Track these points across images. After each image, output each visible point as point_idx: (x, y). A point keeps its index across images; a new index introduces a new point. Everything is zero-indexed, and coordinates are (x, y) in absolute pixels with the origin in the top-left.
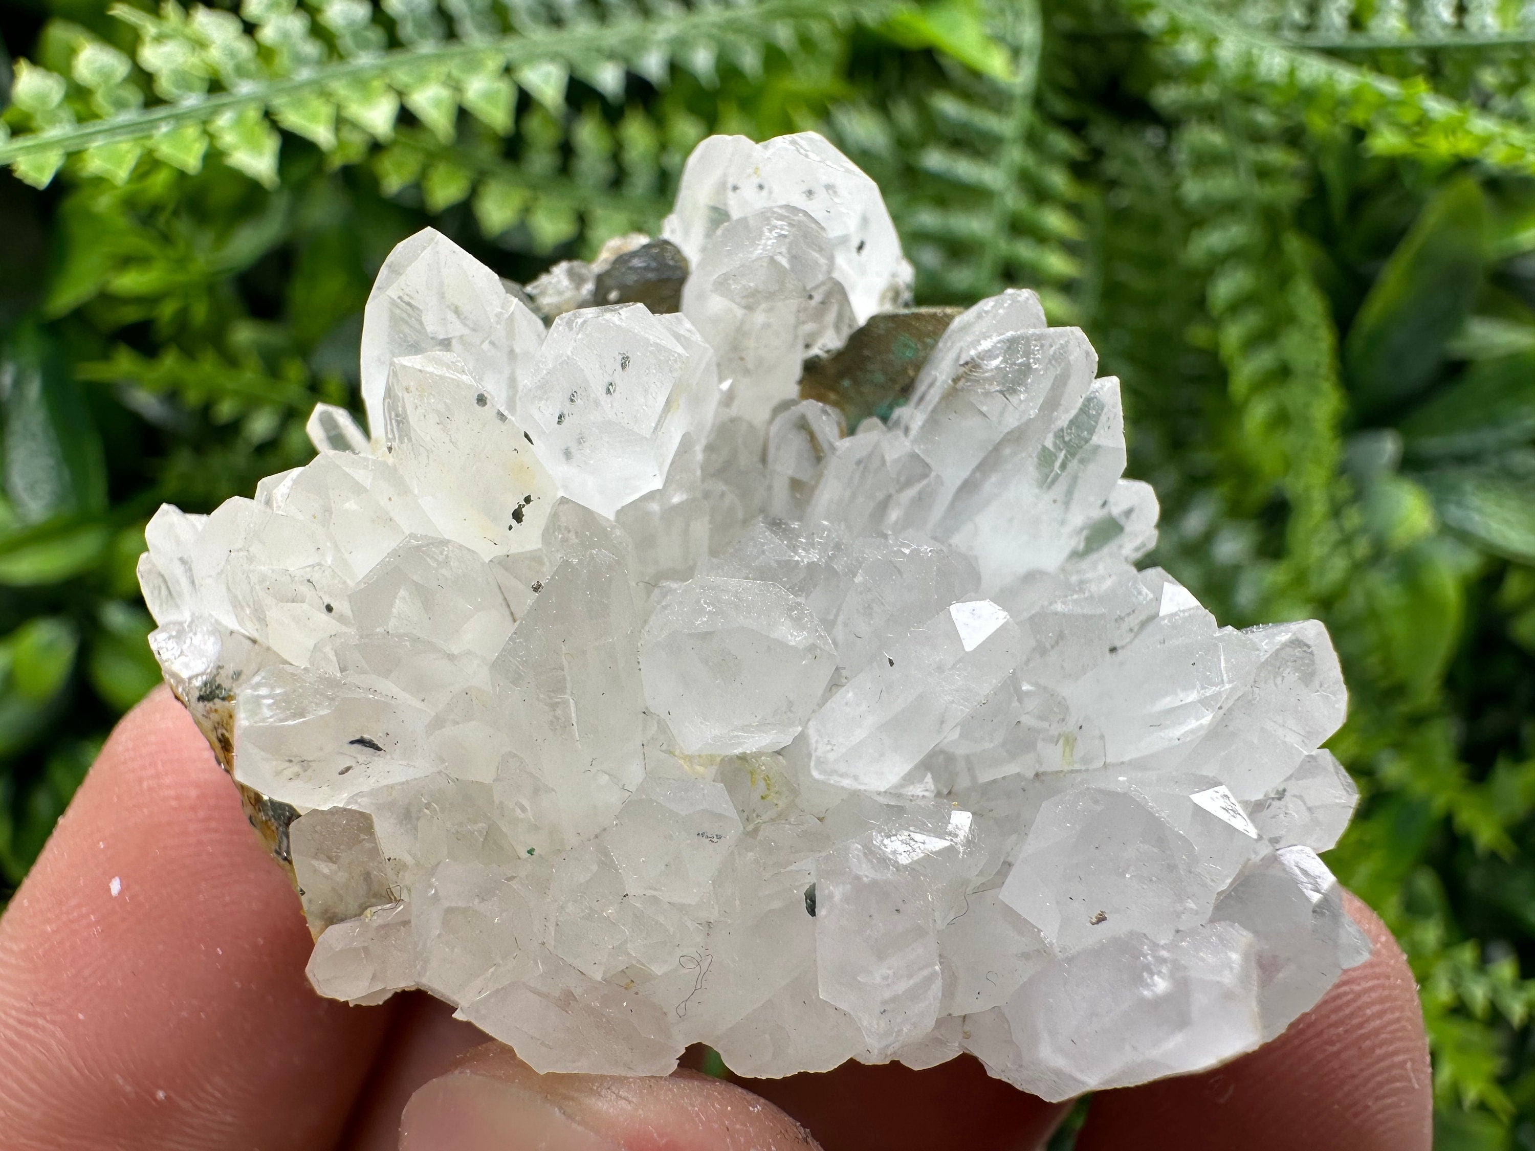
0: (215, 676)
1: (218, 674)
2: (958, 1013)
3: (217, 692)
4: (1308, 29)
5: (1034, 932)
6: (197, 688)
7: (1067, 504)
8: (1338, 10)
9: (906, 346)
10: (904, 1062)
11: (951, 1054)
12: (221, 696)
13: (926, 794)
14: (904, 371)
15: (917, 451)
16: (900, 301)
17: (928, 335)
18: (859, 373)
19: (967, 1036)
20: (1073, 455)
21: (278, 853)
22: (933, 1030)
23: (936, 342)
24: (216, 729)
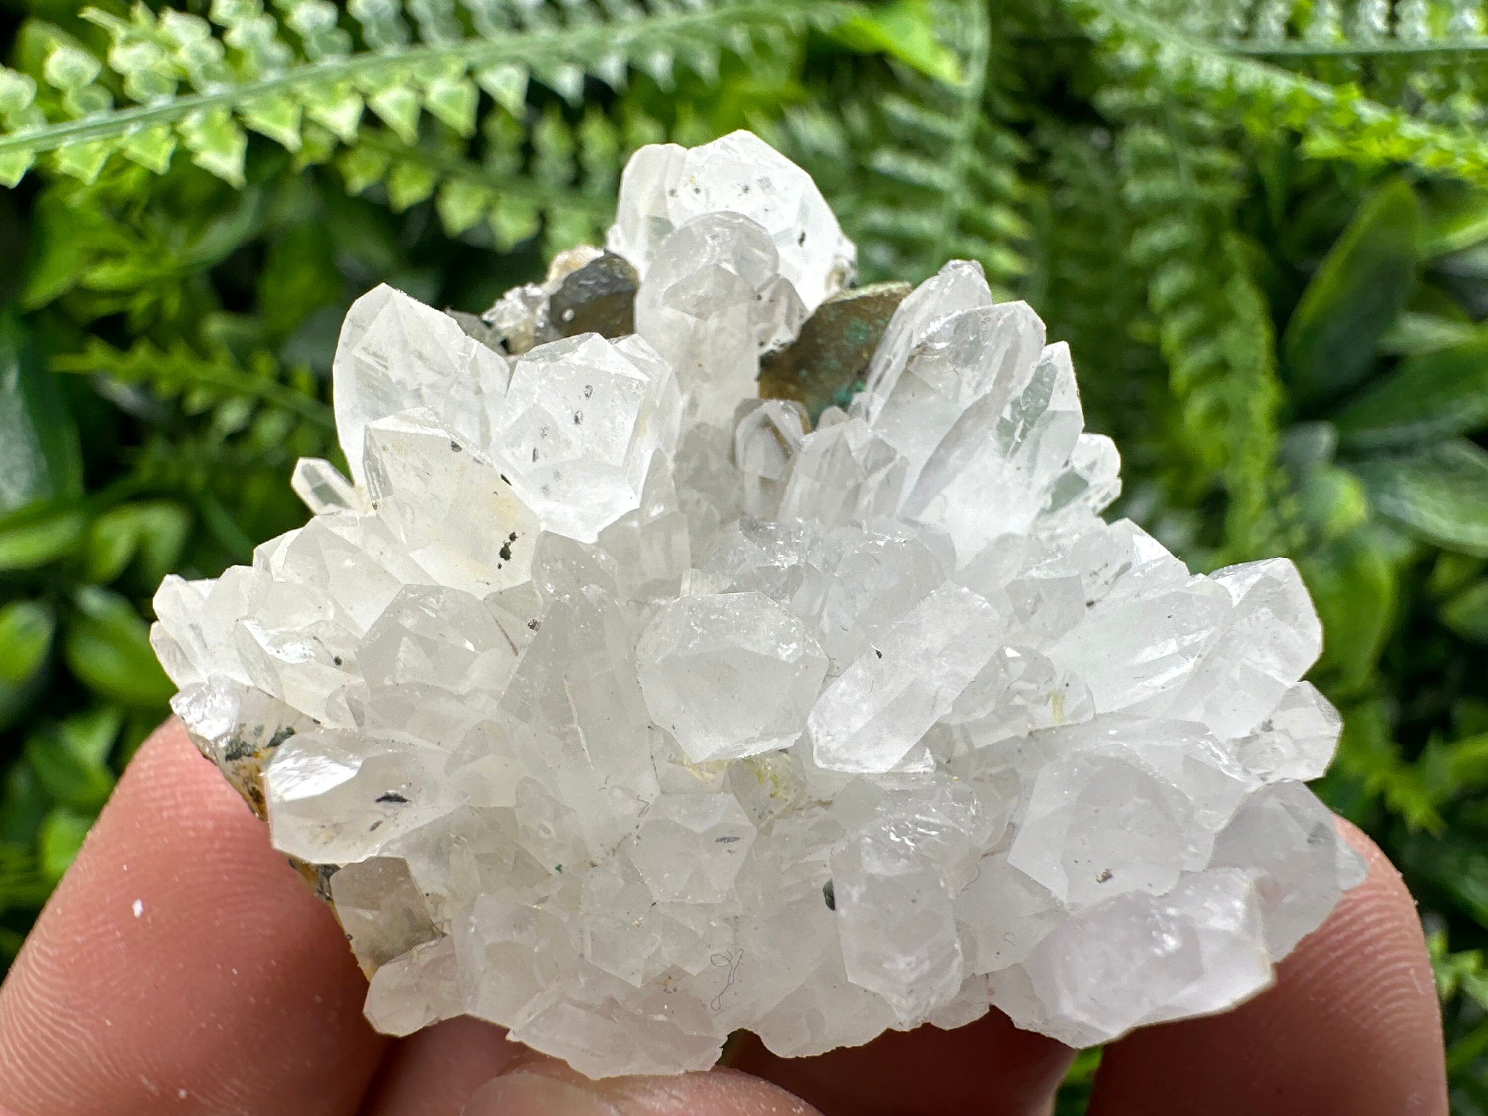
0: (238, 736)
1: (241, 732)
2: (979, 972)
3: (243, 749)
4: (1246, 36)
5: (1044, 892)
6: (224, 748)
7: (1031, 470)
8: (1275, 17)
9: (857, 329)
10: (934, 1023)
11: (978, 1013)
12: (247, 753)
13: (928, 770)
14: (859, 354)
15: (881, 436)
16: (847, 281)
17: (878, 316)
18: (815, 362)
19: (991, 992)
20: (1032, 424)
21: (321, 892)
22: (960, 994)
23: (887, 323)
24: (246, 783)
